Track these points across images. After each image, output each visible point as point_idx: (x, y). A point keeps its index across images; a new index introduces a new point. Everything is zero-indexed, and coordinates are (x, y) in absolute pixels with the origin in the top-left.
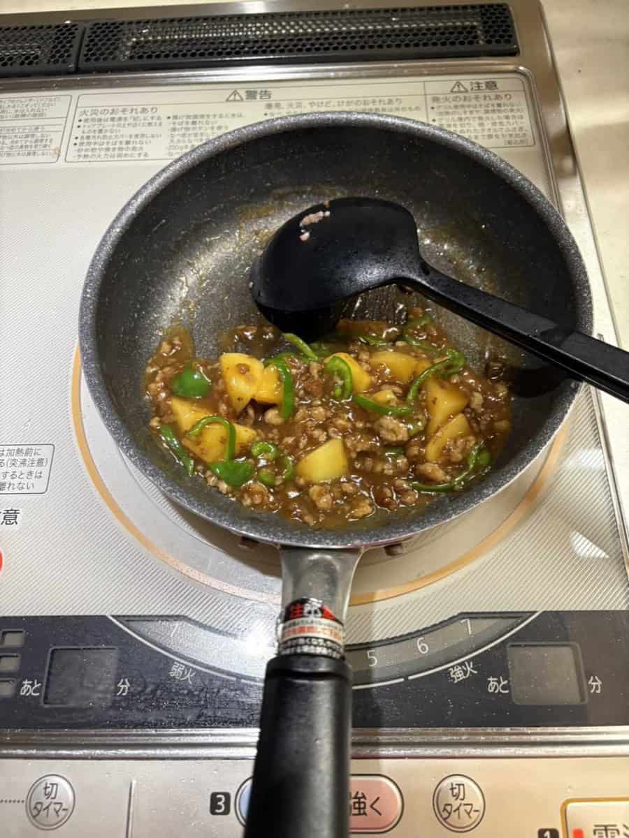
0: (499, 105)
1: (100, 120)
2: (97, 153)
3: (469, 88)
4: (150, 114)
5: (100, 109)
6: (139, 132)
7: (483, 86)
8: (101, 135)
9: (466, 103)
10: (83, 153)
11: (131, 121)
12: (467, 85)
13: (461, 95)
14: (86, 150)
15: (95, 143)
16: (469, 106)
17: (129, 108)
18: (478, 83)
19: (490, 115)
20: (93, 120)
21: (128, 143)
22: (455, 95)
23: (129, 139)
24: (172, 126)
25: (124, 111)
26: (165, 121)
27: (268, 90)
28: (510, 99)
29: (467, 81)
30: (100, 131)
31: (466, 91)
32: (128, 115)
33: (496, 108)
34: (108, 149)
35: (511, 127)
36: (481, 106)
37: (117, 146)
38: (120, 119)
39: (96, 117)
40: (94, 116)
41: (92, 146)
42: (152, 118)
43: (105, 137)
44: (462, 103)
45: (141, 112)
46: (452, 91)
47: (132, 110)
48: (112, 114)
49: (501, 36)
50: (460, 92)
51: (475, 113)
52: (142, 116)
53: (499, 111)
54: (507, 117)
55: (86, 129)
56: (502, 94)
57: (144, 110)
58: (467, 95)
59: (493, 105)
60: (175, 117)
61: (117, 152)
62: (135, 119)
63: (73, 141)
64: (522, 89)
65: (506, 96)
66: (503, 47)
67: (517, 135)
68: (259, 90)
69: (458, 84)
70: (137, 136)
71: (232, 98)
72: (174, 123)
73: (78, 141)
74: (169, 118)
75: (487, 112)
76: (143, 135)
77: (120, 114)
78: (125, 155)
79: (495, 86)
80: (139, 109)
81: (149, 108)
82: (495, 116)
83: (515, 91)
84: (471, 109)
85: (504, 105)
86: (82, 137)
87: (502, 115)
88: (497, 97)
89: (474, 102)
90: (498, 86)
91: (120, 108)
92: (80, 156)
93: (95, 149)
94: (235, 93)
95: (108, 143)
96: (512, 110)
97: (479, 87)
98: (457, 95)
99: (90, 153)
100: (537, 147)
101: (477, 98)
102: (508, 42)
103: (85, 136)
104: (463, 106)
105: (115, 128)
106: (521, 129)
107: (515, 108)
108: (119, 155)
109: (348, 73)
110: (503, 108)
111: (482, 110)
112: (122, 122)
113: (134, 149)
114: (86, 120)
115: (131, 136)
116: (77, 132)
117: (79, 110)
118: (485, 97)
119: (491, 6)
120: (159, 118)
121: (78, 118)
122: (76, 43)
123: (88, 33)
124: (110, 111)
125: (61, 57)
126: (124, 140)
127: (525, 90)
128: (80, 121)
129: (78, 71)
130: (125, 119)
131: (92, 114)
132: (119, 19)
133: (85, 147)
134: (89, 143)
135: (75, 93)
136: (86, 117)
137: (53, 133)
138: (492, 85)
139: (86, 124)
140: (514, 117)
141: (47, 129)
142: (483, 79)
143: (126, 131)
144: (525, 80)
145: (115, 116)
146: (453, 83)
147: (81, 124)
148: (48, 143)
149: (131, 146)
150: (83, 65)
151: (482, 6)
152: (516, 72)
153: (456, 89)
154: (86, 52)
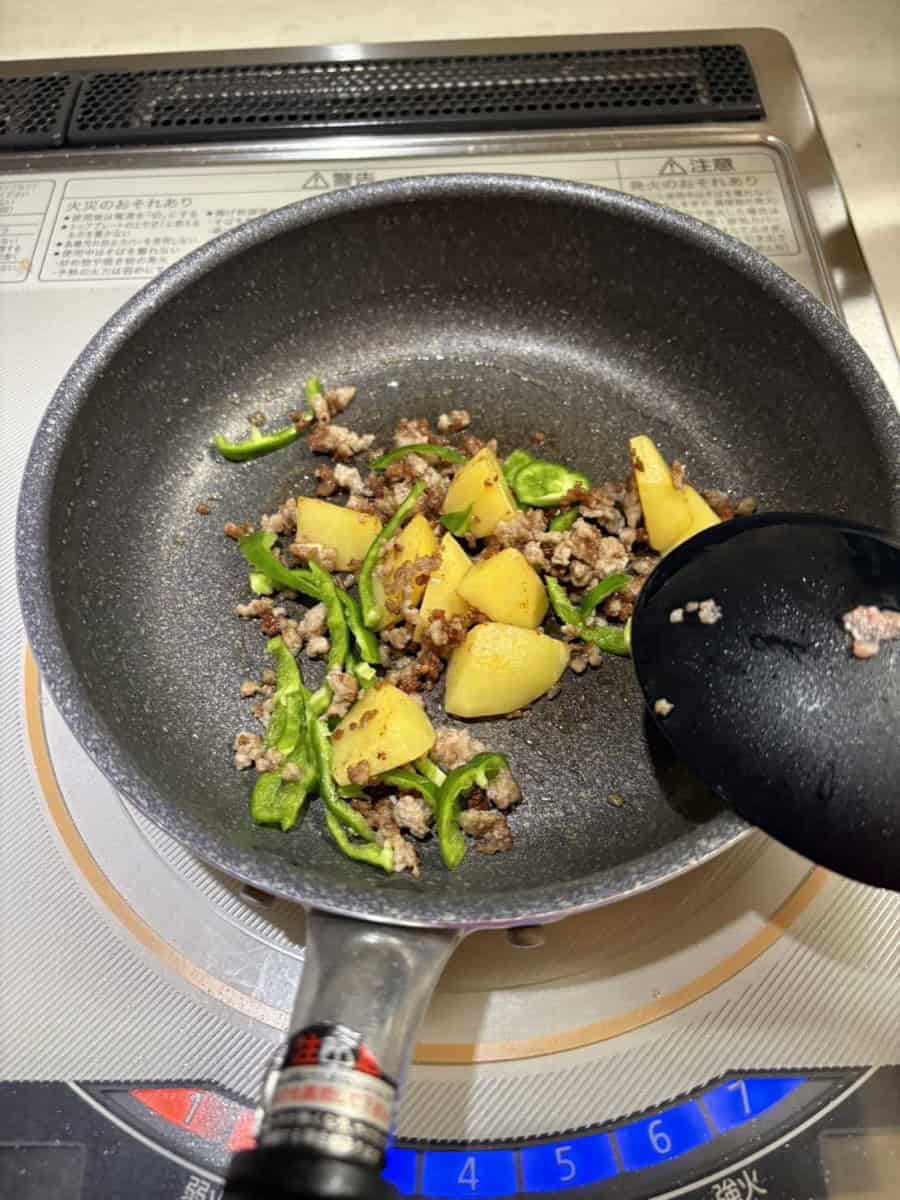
0: (738, 193)
1: (98, 217)
2: (92, 266)
3: (689, 168)
4: (180, 208)
5: (101, 201)
6: (162, 236)
7: (712, 166)
8: (100, 240)
9: (685, 191)
10: (68, 268)
11: (150, 220)
12: (685, 163)
13: (677, 179)
14: (74, 262)
15: (89, 253)
16: (690, 195)
17: (146, 200)
18: (703, 162)
19: (725, 208)
20: (88, 217)
21: (142, 251)
22: (666, 179)
23: (143, 245)
24: (215, 226)
25: (138, 203)
26: (202, 216)
27: (369, 172)
28: (756, 181)
29: (684, 158)
30: (99, 234)
31: (685, 172)
32: (144, 209)
33: (734, 197)
34: (108, 261)
35: (760, 226)
36: (709, 194)
37: (125, 256)
38: (131, 215)
39: (94, 213)
40: (90, 211)
41: (85, 257)
42: (184, 214)
43: (105, 243)
44: (678, 190)
45: (165, 206)
46: (662, 173)
47: (151, 202)
48: (118, 207)
49: (737, 91)
50: (673, 174)
51: (700, 205)
52: (166, 211)
53: (739, 202)
54: (752, 211)
55: (76, 231)
56: (743, 178)
57: (170, 203)
58: (687, 178)
59: (728, 193)
60: (220, 213)
61: (123, 265)
62: (155, 216)
63: (53, 249)
64: (772, 168)
65: (748, 179)
66: (740, 106)
67: (770, 238)
68: (355, 172)
69: (671, 162)
70: (157, 241)
71: (312, 184)
72: (218, 222)
73: (61, 249)
74: (210, 214)
75: (719, 203)
76: (167, 240)
77: (132, 209)
78: (137, 270)
79: (730, 165)
80: (163, 200)
81: (179, 199)
82: (735, 208)
83: (762, 172)
84: (694, 199)
85: (747, 192)
86: (69, 244)
87: (745, 208)
88: (734, 181)
89: (697, 189)
90: (734, 165)
91: (132, 200)
92: (63, 272)
93: (89, 261)
94: (317, 176)
95: (109, 252)
96: (759, 201)
97: (704, 167)
98: (673, 178)
99: (80, 268)
100: (804, 256)
101: (702, 183)
102: (747, 99)
103: (73, 241)
104: (680, 195)
105: (122, 229)
106: (776, 228)
107: (763, 197)
108: (127, 271)
109: (496, 147)
110: (743, 198)
111: (712, 200)
112: (135, 220)
113: (152, 260)
114: (77, 218)
115: (147, 241)
116: (61, 236)
117: (65, 203)
118: (715, 182)
119: (717, 48)
120: (193, 214)
121: (62, 215)
122: (65, 102)
123: (86, 87)
124: (116, 204)
125: (42, 122)
126: (136, 248)
127: (777, 171)
128: (67, 218)
129: (67, 144)
130: (140, 215)
131: (86, 209)
132: (135, 69)
133: (72, 258)
134: (79, 253)
135: (61, 177)
136: (77, 213)
137: (21, 238)
138: (724, 164)
139: (76, 223)
140: (763, 211)
141: (12, 230)
142: (710, 155)
143: (140, 234)
144: (776, 156)
145: (124, 211)
146: (663, 162)
147: (68, 223)
148: (13, 252)
149: (147, 256)
150: (75, 132)
151: (702, 50)
152: (763, 144)
153: (668, 170)
154: (80, 117)
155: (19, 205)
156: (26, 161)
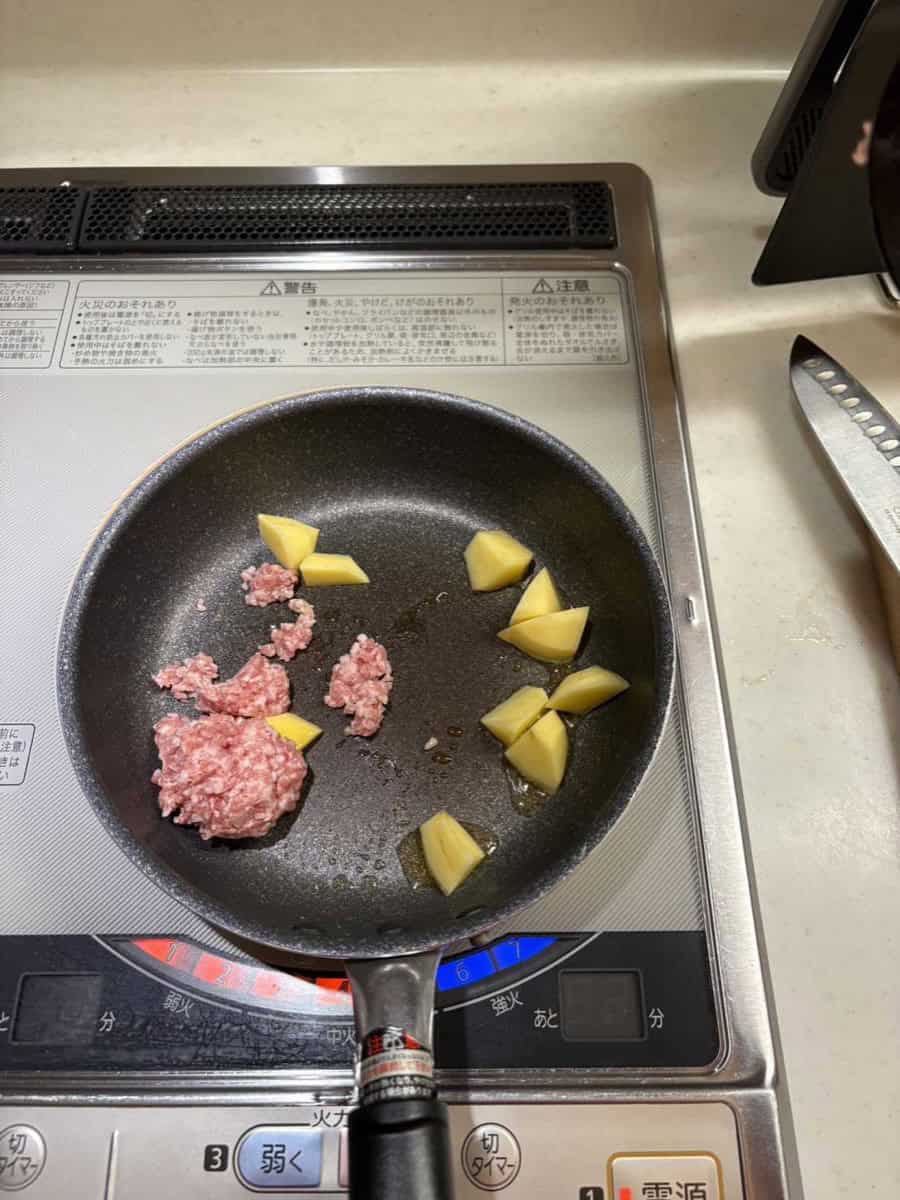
0: (589, 311)
1: (104, 315)
2: (100, 357)
3: (555, 288)
4: (167, 309)
5: (105, 301)
6: (153, 333)
7: (573, 286)
8: (106, 334)
9: (551, 307)
10: (82, 357)
11: (144, 318)
12: (553, 284)
13: (545, 297)
14: (87, 353)
15: (98, 345)
16: (553, 311)
17: (141, 301)
18: (566, 282)
19: (577, 323)
20: (96, 314)
21: (137, 345)
22: (536, 296)
23: (138, 340)
24: (192, 325)
25: (135, 304)
26: (183, 316)
27: (312, 282)
28: (603, 302)
29: (553, 278)
30: (105, 329)
31: (552, 291)
32: (139, 309)
33: (586, 314)
34: (112, 353)
35: (601, 339)
36: (568, 311)
37: (125, 348)
38: (129, 314)
39: (101, 311)
40: (97, 310)
41: (95, 349)
42: (170, 314)
43: (109, 337)
44: (545, 306)
45: (156, 306)
46: (534, 292)
47: (145, 303)
48: (119, 307)
49: (596, 225)
50: (543, 292)
51: (560, 320)
52: (156, 311)
53: (589, 318)
54: (598, 327)
55: (87, 327)
56: (594, 297)
57: (159, 304)
58: (552, 296)
59: (582, 310)
60: (197, 314)
61: (123, 357)
62: (147, 315)
63: (70, 341)
64: (618, 290)
65: (598, 299)
66: (598, 238)
67: (609, 349)
68: (301, 282)
69: (542, 282)
70: (149, 337)
71: (267, 292)
72: (196, 322)
73: (76, 342)
74: (189, 314)
75: (575, 318)
76: (156, 336)
77: (130, 309)
78: (135, 361)
79: (587, 286)
80: (154, 302)
81: (166, 301)
82: (584, 324)
83: (609, 293)
84: (556, 314)
85: (596, 310)
86: (82, 337)
87: (593, 323)
88: (588, 300)
89: (559, 306)
90: (590, 287)
91: (130, 301)
92: (78, 360)
93: (98, 352)
94: (272, 284)
95: (113, 345)
96: (604, 318)
97: (566, 287)
98: (542, 296)
99: (91, 358)
100: (631, 366)
101: (563, 300)
102: (603, 232)
103: (85, 334)
104: (546, 311)
105: (122, 326)
106: (614, 341)
107: (608, 315)
108: (127, 361)
109: (409, 265)
110: (593, 315)
111: (569, 316)
112: (132, 319)
113: (145, 353)
114: (88, 315)
115: (142, 337)
116: (76, 330)
117: (80, 301)
118: (573, 300)
119: (586, 185)
120: (177, 314)
121: (77, 311)
122: (76, 213)
123: (92, 201)
124: (118, 304)
125: (57, 231)
126: (134, 341)
127: (621, 293)
128: (80, 315)
129: (78, 250)
130: (136, 314)
131: (94, 307)
132: (131, 184)
133: (84, 350)
134: (90, 345)
135: (74, 278)
136: (88, 311)
137: (45, 330)
138: (582, 285)
139: (87, 320)
140: (606, 326)
141: (38, 324)
142: (573, 276)
143: (136, 330)
144: (621, 280)
145: (124, 310)
146: (536, 281)
147: (81, 319)
148: (39, 342)
149: (141, 349)
150: (84, 243)
151: (575, 185)
152: (611, 269)
153: (539, 288)
154: (88, 227)
155: (42, 302)
156: (46, 263)
